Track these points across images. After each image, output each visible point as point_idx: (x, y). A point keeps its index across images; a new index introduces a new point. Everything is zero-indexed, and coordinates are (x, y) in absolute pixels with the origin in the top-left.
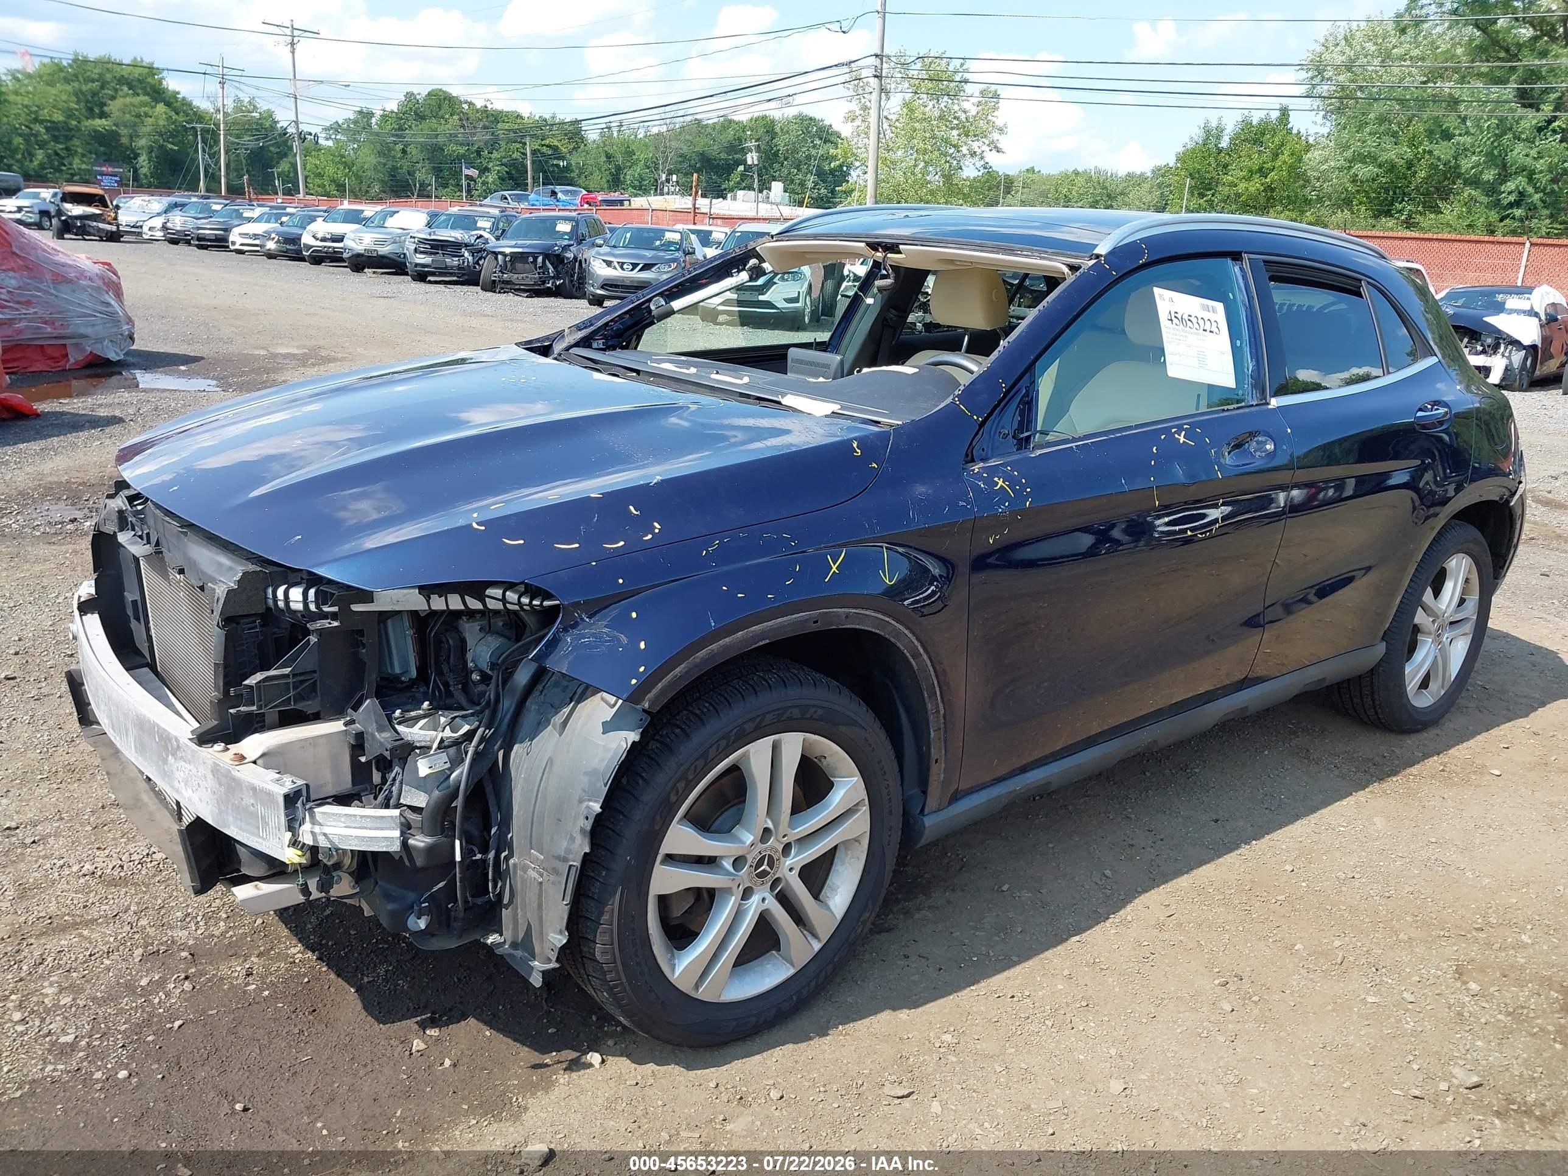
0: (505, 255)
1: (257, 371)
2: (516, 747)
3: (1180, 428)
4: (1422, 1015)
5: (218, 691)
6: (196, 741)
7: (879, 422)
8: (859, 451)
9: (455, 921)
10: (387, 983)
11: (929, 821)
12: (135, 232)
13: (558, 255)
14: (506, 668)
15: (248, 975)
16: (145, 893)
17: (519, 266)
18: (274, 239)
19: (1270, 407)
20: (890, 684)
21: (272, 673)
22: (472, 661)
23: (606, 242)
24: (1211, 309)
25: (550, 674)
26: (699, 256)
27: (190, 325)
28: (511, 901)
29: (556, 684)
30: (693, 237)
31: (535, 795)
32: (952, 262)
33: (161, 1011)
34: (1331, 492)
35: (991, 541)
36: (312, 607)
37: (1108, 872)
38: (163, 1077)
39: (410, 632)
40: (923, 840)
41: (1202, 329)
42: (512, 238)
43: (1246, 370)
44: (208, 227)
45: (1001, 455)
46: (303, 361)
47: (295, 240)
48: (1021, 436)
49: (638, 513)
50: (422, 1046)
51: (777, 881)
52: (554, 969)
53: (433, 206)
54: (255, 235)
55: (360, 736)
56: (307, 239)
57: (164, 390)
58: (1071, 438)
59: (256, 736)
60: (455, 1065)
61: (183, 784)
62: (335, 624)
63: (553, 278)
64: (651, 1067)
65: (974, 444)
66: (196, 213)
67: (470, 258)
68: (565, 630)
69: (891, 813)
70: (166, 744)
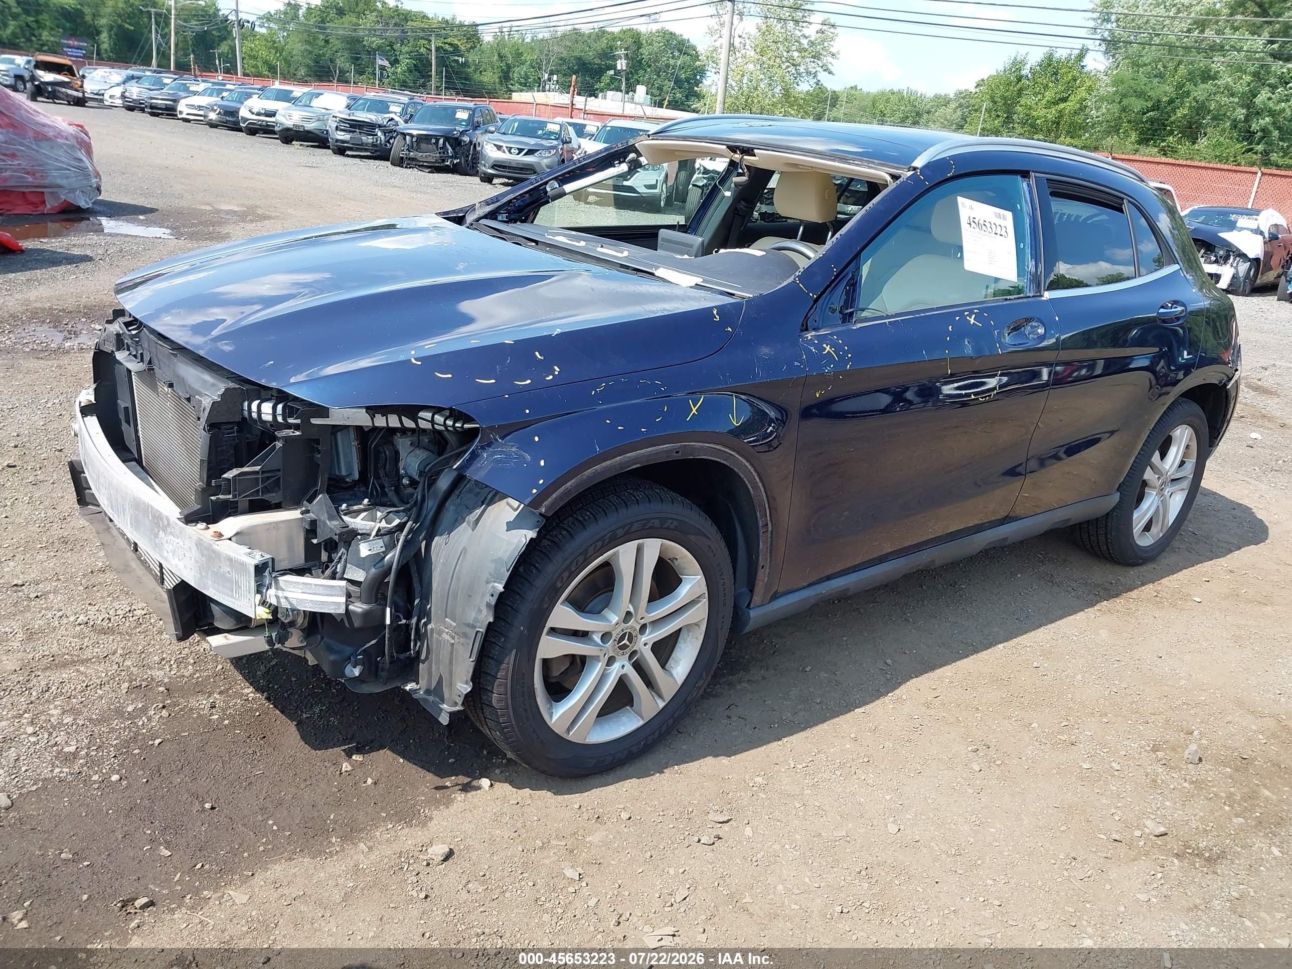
0: (412, 136)
1: (204, 223)
2: (436, 538)
3: (971, 312)
4: (1125, 780)
5: (203, 482)
6: (183, 520)
7: (733, 295)
8: (717, 317)
9: (382, 671)
10: (321, 719)
11: (753, 613)
12: (97, 99)
13: (457, 139)
14: (430, 476)
15: (212, 708)
16: (128, 640)
17: (423, 146)
18: (216, 110)
19: (1043, 298)
20: (730, 505)
21: (245, 469)
22: (403, 469)
23: (498, 130)
24: (1002, 216)
25: (467, 481)
26: (574, 145)
27: (146, 181)
28: (427, 658)
29: (470, 491)
30: (571, 129)
31: (451, 575)
32: (795, 165)
33: (144, 731)
34: (1084, 372)
35: (818, 395)
36: (280, 419)
37: (889, 661)
38: (147, 781)
39: (355, 443)
40: (748, 627)
41: (994, 232)
42: (418, 122)
43: (1026, 268)
44: (160, 97)
45: (830, 326)
46: (243, 216)
47: (234, 113)
48: (846, 312)
49: (542, 358)
50: (349, 768)
51: (634, 653)
52: (459, 711)
53: (352, 91)
54: (199, 106)
55: (314, 523)
56: (244, 113)
57: (127, 236)
58: (885, 315)
59: (231, 519)
60: (375, 783)
61: (171, 554)
62: (298, 433)
63: (451, 157)
64: (527, 791)
65: (809, 315)
66: (150, 85)
67: (383, 138)
68: (483, 448)
69: (725, 604)
70: (158, 522)
